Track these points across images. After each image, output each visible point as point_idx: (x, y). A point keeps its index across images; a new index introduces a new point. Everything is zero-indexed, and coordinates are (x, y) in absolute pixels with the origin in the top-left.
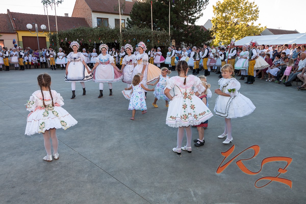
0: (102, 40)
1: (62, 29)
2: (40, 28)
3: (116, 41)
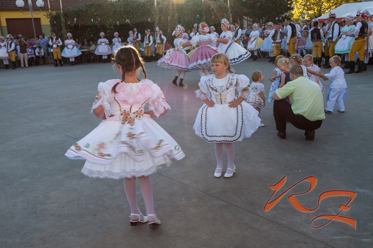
0: (128, 19)
1: (63, 5)
2: (35, 5)
3: (149, 20)
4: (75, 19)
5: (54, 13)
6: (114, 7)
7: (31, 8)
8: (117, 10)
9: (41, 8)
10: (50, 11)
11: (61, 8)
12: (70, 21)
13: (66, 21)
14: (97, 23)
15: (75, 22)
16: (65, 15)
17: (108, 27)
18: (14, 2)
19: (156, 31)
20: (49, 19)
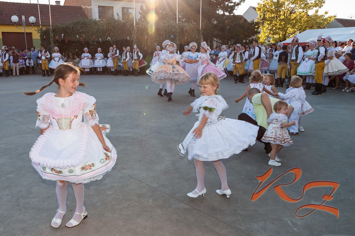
0: (109, 37)
1: (52, 22)
2: (28, 21)
3: (128, 38)
4: (63, 35)
5: (44, 28)
6: (98, 26)
7: (24, 24)
8: (100, 28)
9: (33, 23)
10: (41, 26)
11: (51, 24)
12: (58, 36)
13: (54, 36)
14: (82, 39)
15: (62, 37)
16: (54, 31)
17: (92, 43)
18: (10, 18)
19: (134, 49)
20: (39, 34)
